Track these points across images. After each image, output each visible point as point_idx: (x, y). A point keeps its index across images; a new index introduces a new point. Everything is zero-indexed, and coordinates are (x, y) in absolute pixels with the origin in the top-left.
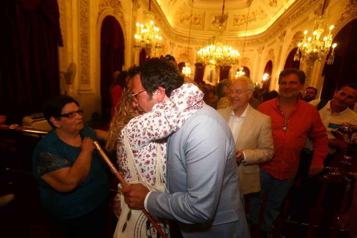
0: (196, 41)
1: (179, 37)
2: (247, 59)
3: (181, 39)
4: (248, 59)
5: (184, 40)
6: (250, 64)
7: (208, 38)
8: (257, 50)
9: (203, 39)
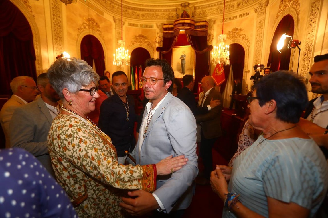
0: (157, 15)
1: (130, 11)
2: (237, 31)
3: (133, 14)
4: (241, 29)
5: (138, 16)
6: (243, 38)
7: (175, 8)
8: (256, 11)
9: (166, 10)
